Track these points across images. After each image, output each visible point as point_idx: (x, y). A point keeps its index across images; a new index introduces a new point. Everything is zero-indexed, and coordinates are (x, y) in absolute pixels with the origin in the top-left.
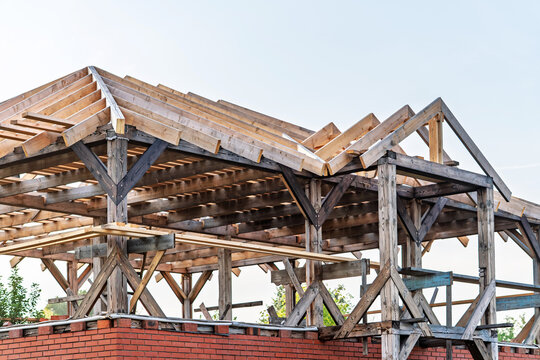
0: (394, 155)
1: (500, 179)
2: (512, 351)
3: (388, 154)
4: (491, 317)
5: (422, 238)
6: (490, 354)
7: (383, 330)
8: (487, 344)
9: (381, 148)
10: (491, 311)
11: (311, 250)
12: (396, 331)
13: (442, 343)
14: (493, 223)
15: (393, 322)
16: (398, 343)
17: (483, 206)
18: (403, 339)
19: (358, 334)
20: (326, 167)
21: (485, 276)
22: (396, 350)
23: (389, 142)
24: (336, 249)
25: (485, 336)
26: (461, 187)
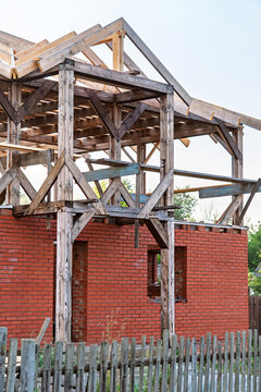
0: (73, 63)
1: (181, 88)
2: (207, 230)
3: (66, 61)
4: (168, 200)
6: (166, 231)
7: (59, 208)
8: (164, 222)
9: (59, 56)
10: (169, 195)
11: (11, 141)
12: (69, 210)
14: (172, 124)
15: (66, 202)
16: (71, 220)
17: (164, 109)
18: (77, 217)
19: (41, 212)
20: (14, 70)
21: (164, 167)
22: (69, 225)
23: (68, 51)
24: (89, 147)
25: (161, 216)
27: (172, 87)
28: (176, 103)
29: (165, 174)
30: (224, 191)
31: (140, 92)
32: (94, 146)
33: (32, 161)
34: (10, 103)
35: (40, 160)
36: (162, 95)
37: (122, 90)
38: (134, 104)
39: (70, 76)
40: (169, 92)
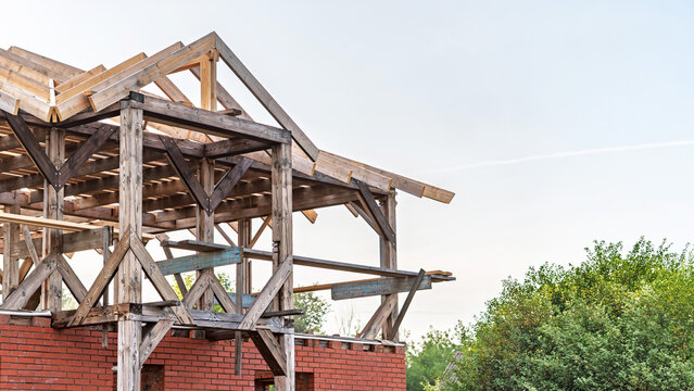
0: (141, 98)
1: (303, 134)
2: (344, 347)
3: (131, 96)
4: (285, 302)
5: (214, 206)
6: (282, 349)
7: (120, 315)
8: (278, 335)
9: (121, 88)
10: (286, 295)
11: (49, 216)
12: (136, 317)
13: (229, 335)
14: (290, 187)
15: (132, 305)
16: (139, 333)
17: (278, 165)
18: (148, 328)
19: (94, 321)
20: (54, 110)
21: (279, 252)
22: (136, 340)
23: (134, 81)
24: (167, 225)
25: (274, 325)
26: (255, 144)
27: (289, 133)
28: (296, 158)
29: (279, 263)
30: (370, 288)
31: (242, 142)
32: (174, 222)
33: (81, 244)
34: (47, 158)
35: (93, 242)
36: (274, 146)
37: (215, 139)
38: (234, 159)
39: (138, 118)
40: (284, 140)
